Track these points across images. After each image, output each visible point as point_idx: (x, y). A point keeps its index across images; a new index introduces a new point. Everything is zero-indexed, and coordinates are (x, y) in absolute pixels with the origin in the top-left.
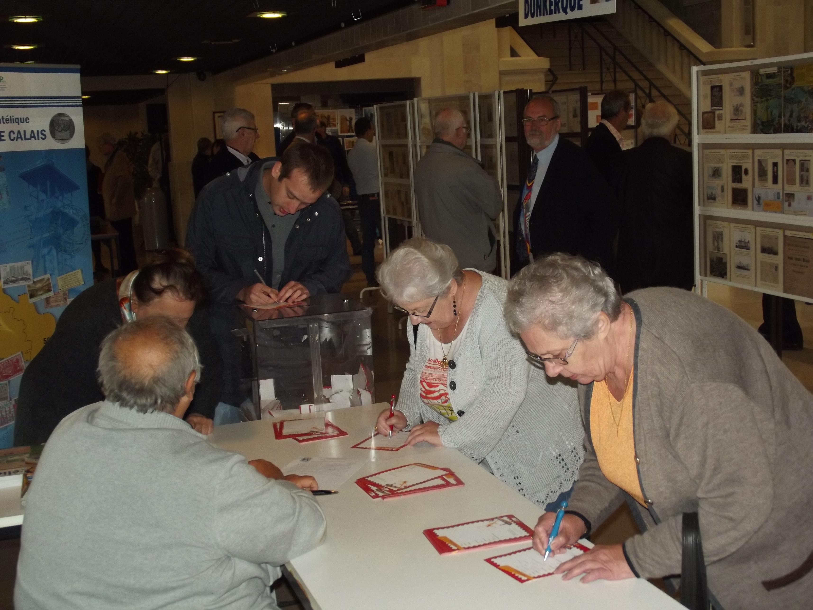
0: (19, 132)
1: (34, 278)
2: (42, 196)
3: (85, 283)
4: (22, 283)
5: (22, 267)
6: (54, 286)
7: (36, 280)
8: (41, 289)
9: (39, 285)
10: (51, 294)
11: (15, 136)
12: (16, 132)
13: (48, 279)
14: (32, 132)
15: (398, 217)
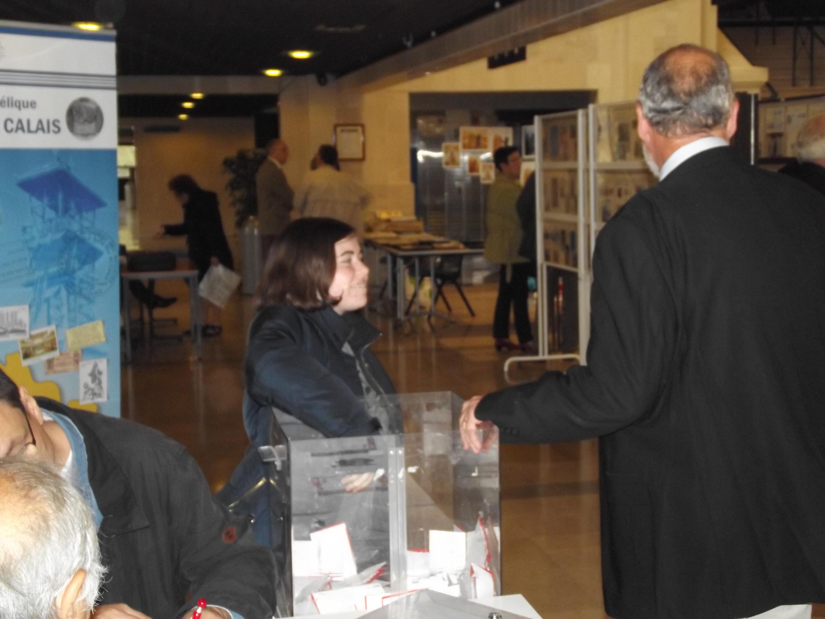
0: (20, 121)
1: (31, 328)
2: (50, 214)
3: (107, 340)
4: (12, 337)
5: (14, 315)
6: (61, 342)
7: (34, 332)
8: (42, 346)
9: (38, 341)
10: (55, 354)
11: (14, 126)
12: (16, 121)
13: (53, 333)
14: (40, 122)
15: (562, 266)
